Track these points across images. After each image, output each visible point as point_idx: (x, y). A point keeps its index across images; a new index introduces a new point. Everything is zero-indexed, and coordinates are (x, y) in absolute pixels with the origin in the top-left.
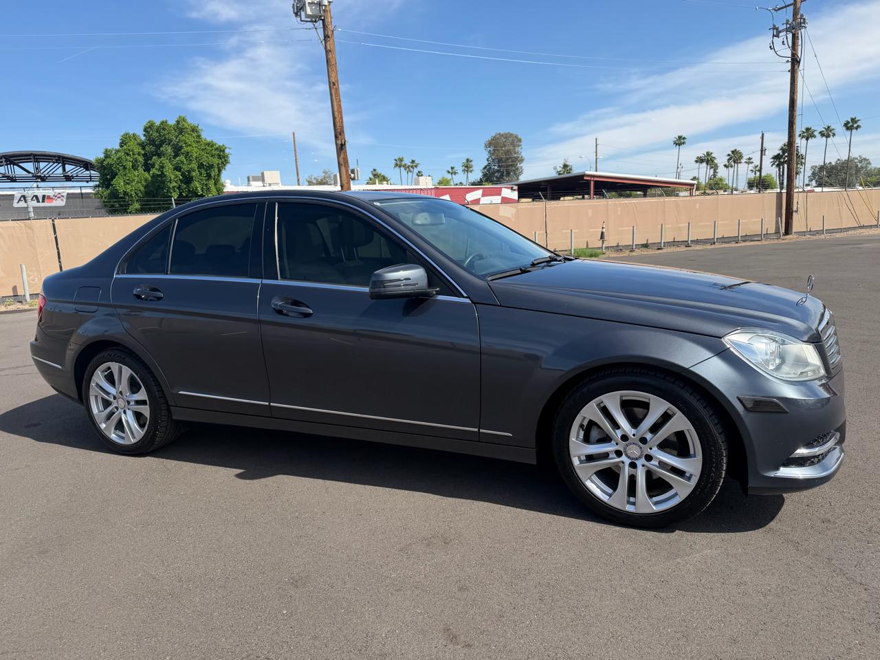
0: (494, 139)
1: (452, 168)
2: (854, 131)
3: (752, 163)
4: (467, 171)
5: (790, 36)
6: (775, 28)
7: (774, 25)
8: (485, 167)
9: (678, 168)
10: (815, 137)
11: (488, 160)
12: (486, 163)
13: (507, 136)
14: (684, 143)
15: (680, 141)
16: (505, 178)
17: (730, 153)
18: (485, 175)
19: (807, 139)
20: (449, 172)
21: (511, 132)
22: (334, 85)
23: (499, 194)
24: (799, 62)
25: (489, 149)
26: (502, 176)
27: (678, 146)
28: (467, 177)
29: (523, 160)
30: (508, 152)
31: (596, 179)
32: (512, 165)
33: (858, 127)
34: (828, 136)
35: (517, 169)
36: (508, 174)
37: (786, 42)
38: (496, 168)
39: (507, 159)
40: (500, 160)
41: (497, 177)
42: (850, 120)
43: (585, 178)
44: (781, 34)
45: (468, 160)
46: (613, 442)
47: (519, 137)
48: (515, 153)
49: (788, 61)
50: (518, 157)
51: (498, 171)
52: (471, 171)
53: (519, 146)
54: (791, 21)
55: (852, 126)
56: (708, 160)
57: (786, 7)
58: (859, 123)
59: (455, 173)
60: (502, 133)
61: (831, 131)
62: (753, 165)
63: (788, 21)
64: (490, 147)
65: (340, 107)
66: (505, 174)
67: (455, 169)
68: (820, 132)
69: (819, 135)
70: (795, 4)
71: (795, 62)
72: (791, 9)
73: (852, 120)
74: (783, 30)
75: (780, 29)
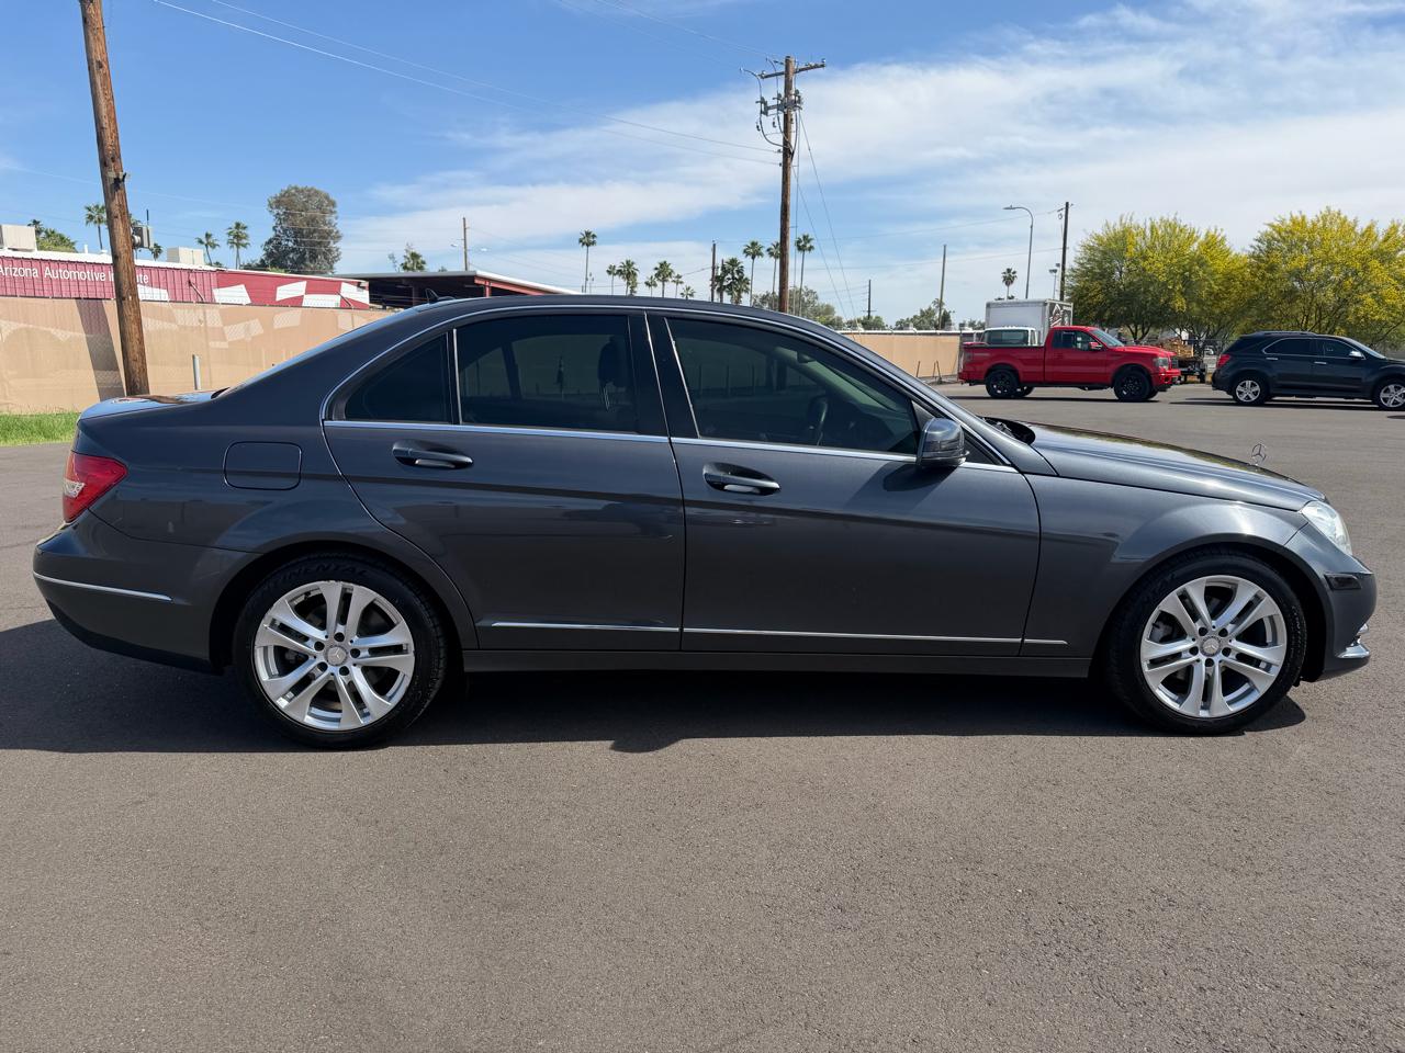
0: (286, 194)
1: (208, 236)
2: (807, 253)
3: (681, 283)
4: (238, 245)
5: (782, 116)
6: (763, 101)
7: (762, 98)
8: (270, 242)
9: (587, 279)
10: (761, 254)
11: (274, 228)
12: (272, 234)
13: (311, 194)
14: (593, 243)
15: (588, 240)
16: (308, 263)
17: (658, 266)
18: (269, 255)
19: (753, 258)
20: (201, 242)
21: (317, 188)
22: (101, 66)
23: (337, 292)
24: (793, 154)
25: (275, 211)
26: (302, 259)
27: (585, 247)
28: (238, 256)
29: (339, 237)
30: (313, 220)
31: (492, 285)
32: (320, 243)
33: (811, 248)
35: (330, 251)
36: (314, 257)
37: (776, 124)
38: (290, 244)
39: (311, 233)
40: (298, 233)
41: (292, 260)
43: (477, 281)
44: (770, 112)
45: (238, 225)
46: (1188, 638)
47: (332, 197)
48: (326, 224)
49: (779, 151)
50: (331, 232)
51: (293, 250)
52: (244, 246)
53: (332, 212)
54: (783, 95)
55: (804, 246)
56: (628, 272)
57: (777, 75)
58: (812, 243)
59: (214, 246)
60: (300, 187)
62: (684, 286)
63: (779, 95)
64: (278, 207)
65: (112, 110)
66: (307, 256)
67: (214, 238)
68: (768, 250)
69: (766, 254)
70: (786, 74)
71: (787, 153)
72: (782, 79)
73: (804, 237)
74: (773, 107)
75: (769, 104)
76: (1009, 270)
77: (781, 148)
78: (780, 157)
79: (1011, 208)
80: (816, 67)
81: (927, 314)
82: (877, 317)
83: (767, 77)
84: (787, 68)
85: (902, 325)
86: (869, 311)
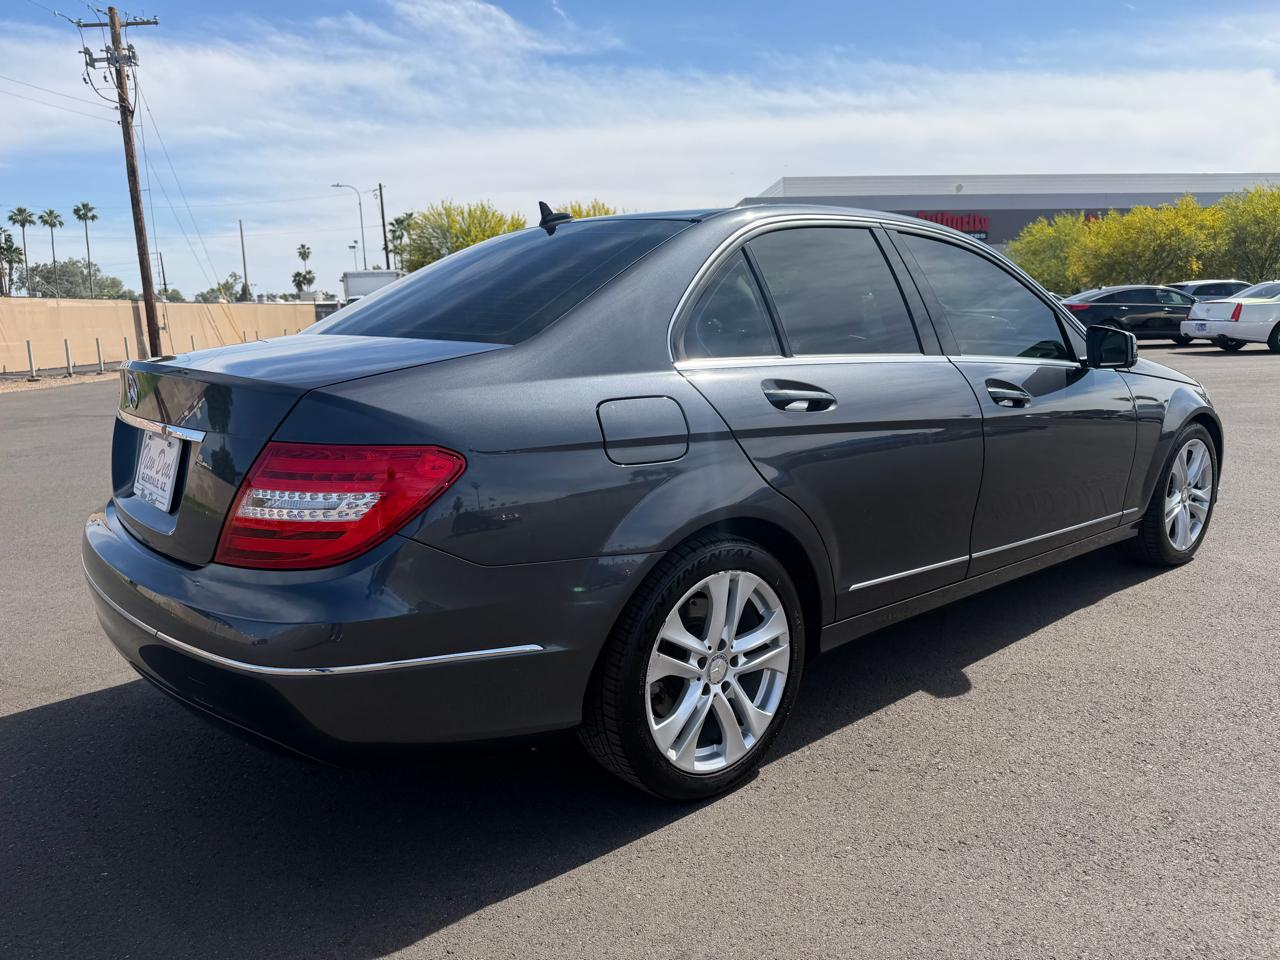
2: (89, 222)
5: (113, 70)
6: (87, 52)
7: (86, 49)
10: (33, 223)
19: (23, 225)
24: (133, 112)
33: (94, 217)
34: (53, 225)
37: (109, 78)
42: (81, 206)
44: (98, 64)
46: (1177, 492)
49: (116, 108)
54: (111, 48)
55: (85, 214)
57: (99, 25)
58: (94, 212)
61: (56, 217)
63: (107, 47)
68: (41, 217)
69: (39, 222)
70: (113, 25)
71: (126, 112)
72: (108, 30)
73: (84, 206)
74: (101, 60)
75: (95, 56)
76: (303, 246)
77: (118, 105)
78: (118, 116)
79: (338, 186)
80: (148, 23)
81: (227, 287)
82: (174, 291)
83: (86, 26)
84: (112, 19)
85: (205, 298)
86: (165, 284)
